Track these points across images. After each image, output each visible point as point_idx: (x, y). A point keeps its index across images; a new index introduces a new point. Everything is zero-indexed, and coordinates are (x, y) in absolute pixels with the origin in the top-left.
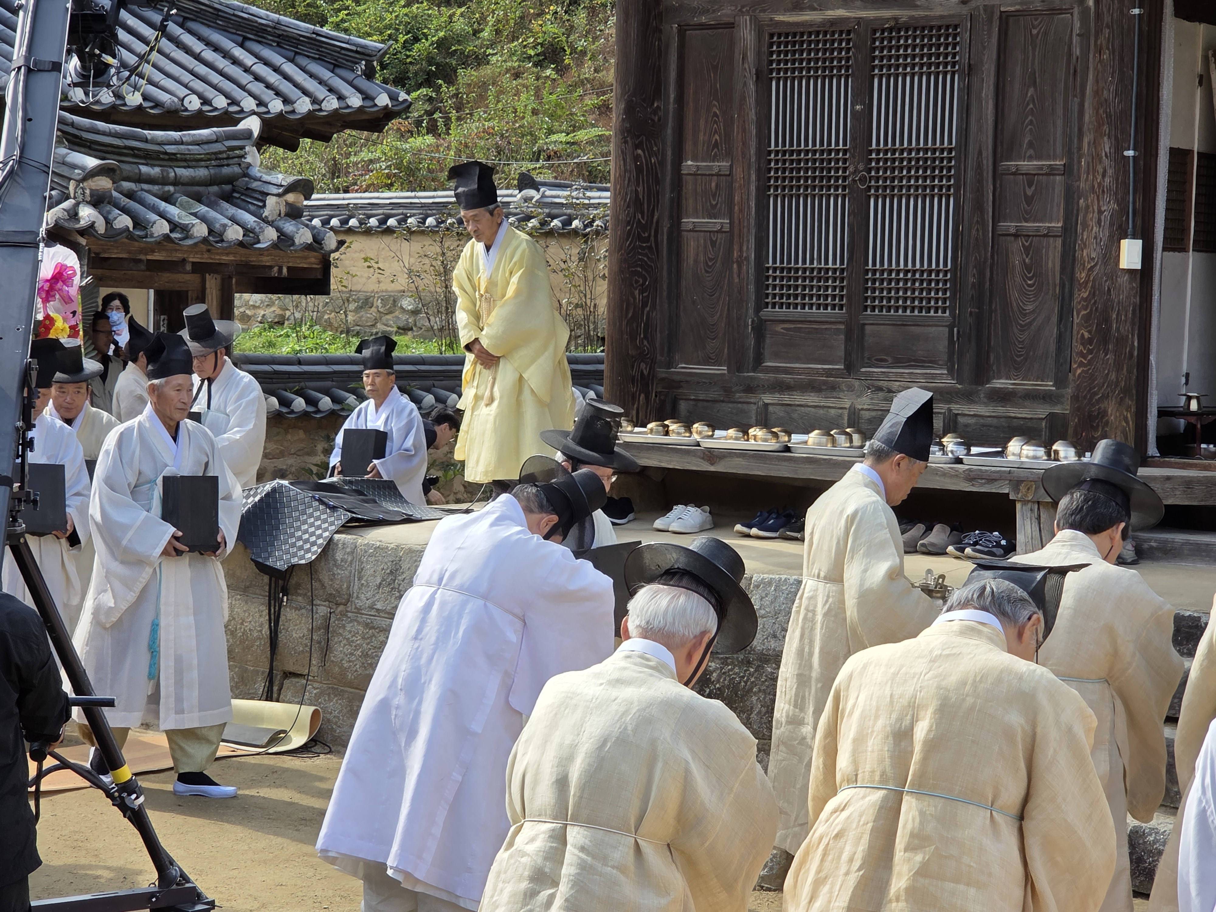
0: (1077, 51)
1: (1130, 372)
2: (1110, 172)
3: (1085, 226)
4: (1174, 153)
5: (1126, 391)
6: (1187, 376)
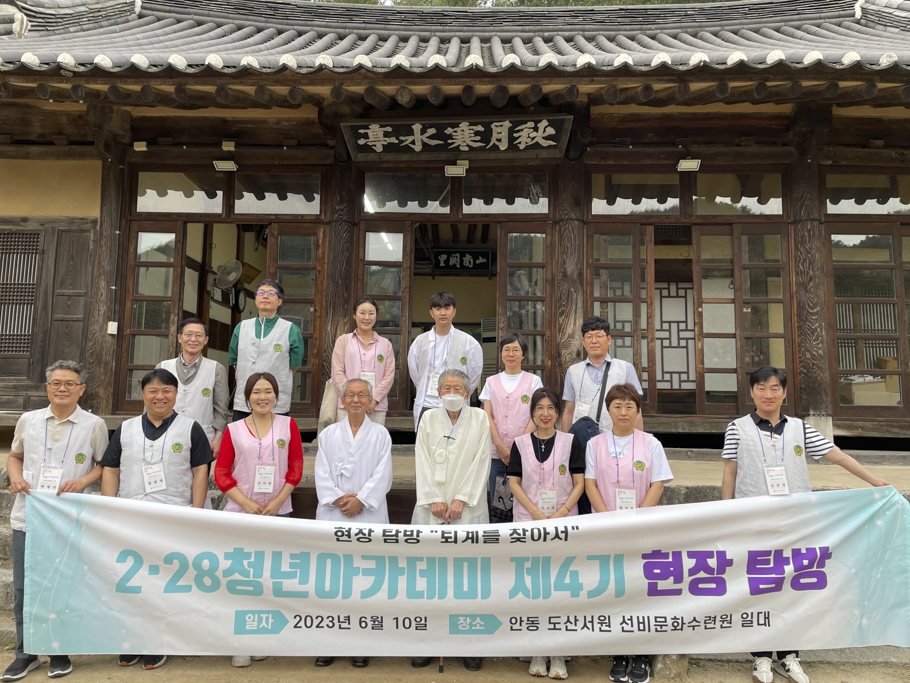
0: (91, 247)
1: (111, 377)
2: (104, 294)
3: (93, 316)
5: (109, 384)
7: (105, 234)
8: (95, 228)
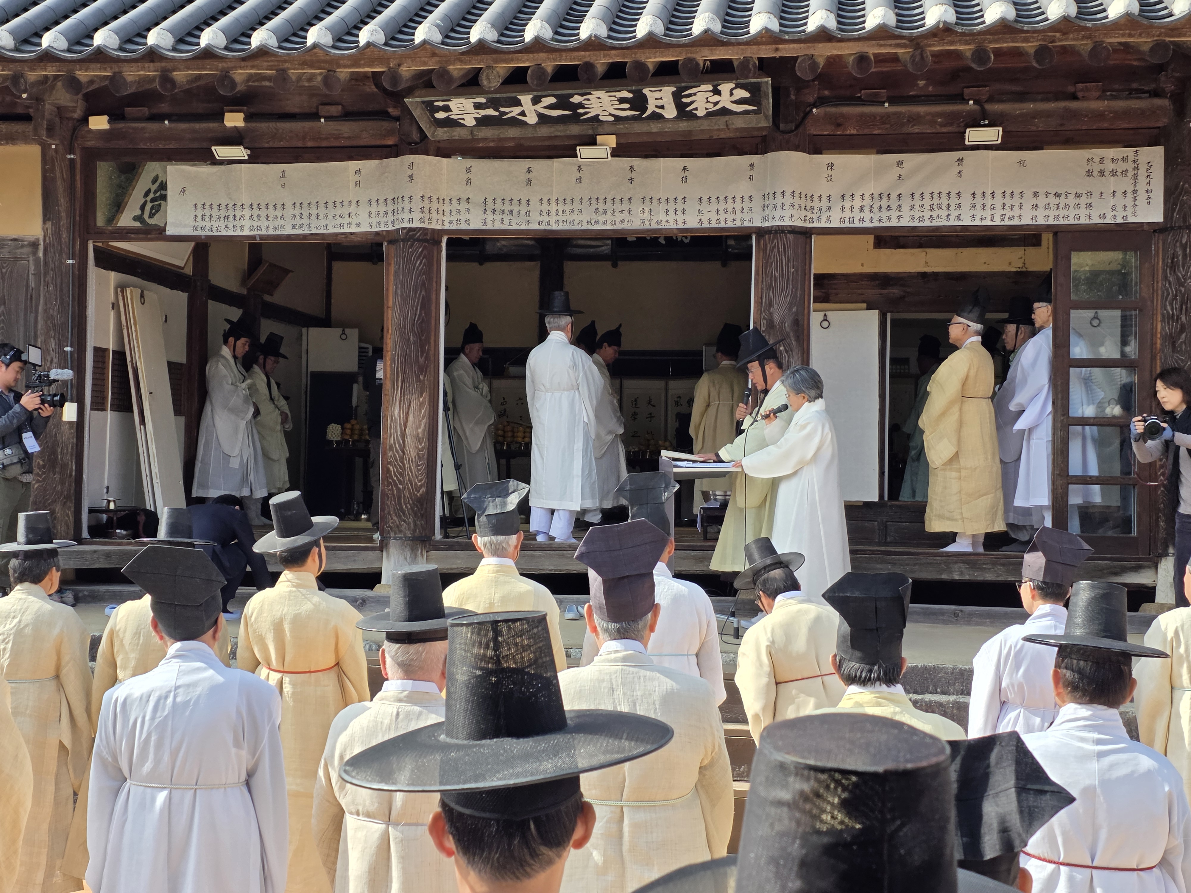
0: (32, 284)
1: (70, 485)
2: (55, 360)
4: (97, 350)
5: (68, 497)
6: (108, 488)
7: (51, 265)
8: (35, 253)
